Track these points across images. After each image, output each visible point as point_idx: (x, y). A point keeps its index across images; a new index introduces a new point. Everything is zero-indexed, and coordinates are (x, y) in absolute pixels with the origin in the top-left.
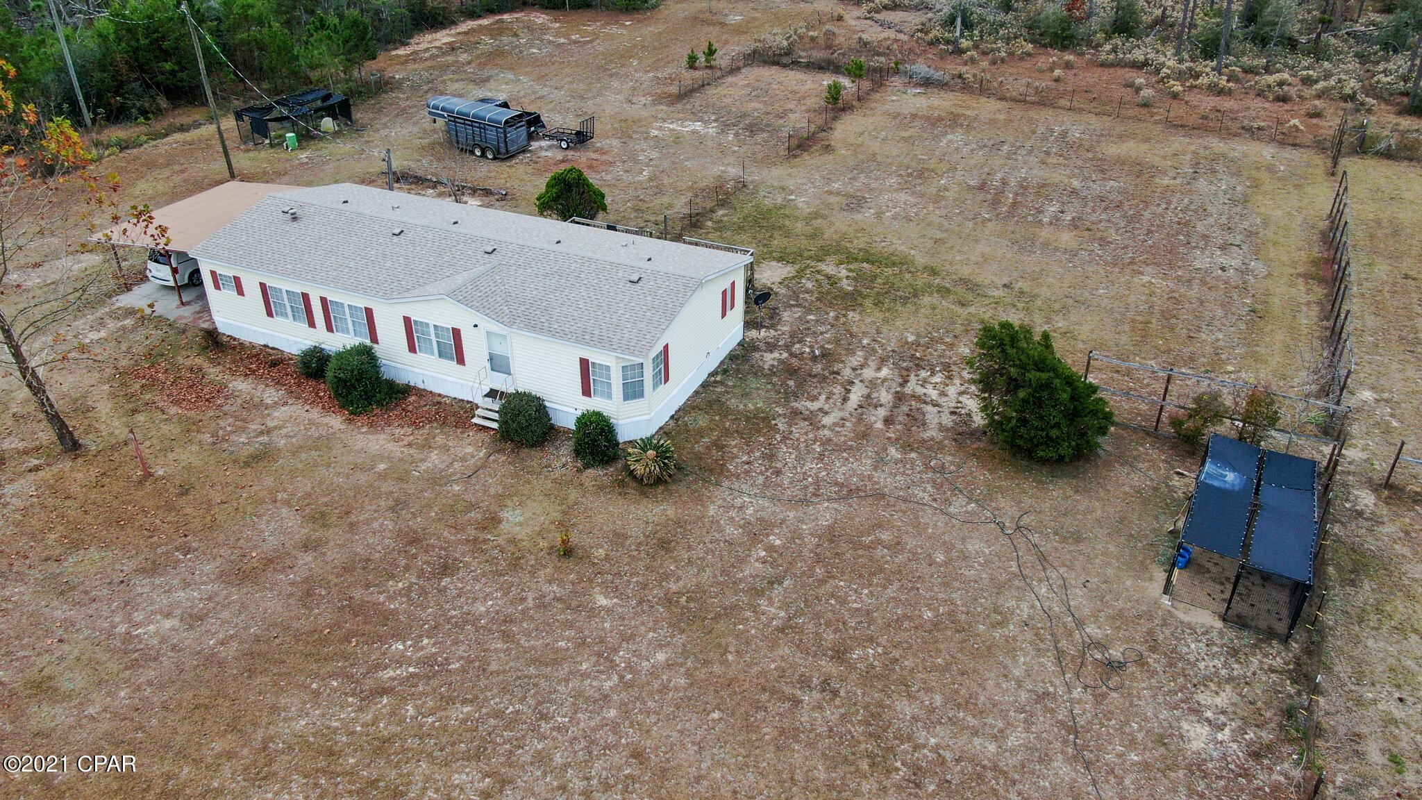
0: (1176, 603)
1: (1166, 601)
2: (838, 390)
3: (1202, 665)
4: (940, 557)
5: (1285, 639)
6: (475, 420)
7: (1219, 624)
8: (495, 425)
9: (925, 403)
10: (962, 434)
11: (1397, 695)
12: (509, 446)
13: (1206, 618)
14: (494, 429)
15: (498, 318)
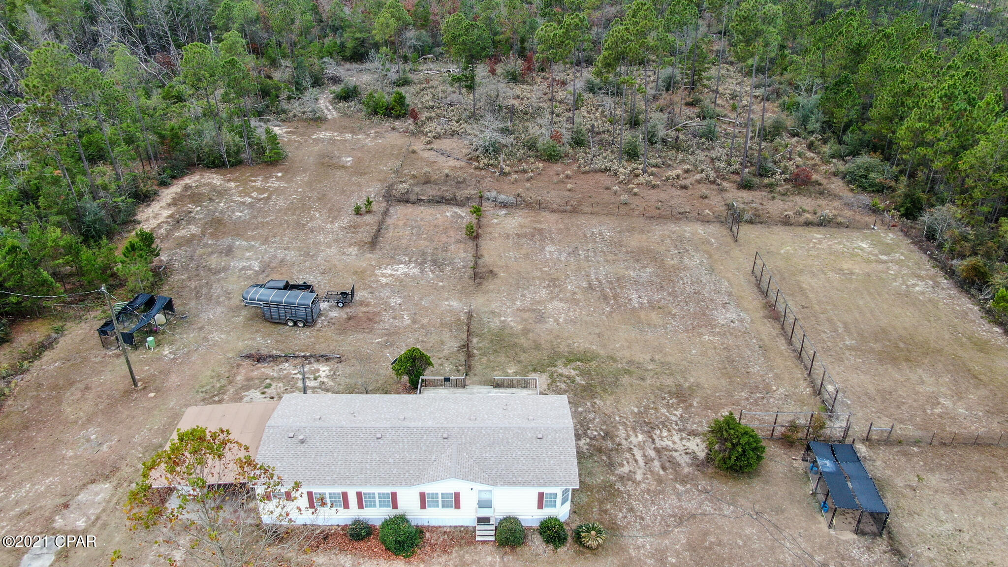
0: (838, 532)
1: (832, 531)
2: (628, 455)
3: (862, 559)
4: (740, 543)
5: (881, 535)
6: (478, 539)
7: (856, 537)
8: (493, 539)
9: (671, 451)
10: (701, 465)
11: (927, 547)
12: (507, 549)
13: (849, 536)
14: (491, 541)
15: (484, 481)
